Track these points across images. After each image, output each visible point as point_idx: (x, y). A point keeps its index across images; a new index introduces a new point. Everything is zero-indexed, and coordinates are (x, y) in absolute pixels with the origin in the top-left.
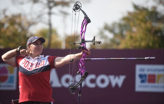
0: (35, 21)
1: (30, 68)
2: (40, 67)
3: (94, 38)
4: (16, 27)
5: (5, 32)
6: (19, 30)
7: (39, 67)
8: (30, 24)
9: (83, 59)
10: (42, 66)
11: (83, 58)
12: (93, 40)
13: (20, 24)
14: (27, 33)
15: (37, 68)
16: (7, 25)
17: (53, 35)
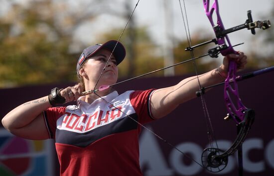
0: (90, 9)
1: (82, 127)
2: (110, 121)
3: (249, 14)
4: (43, 29)
5: (15, 46)
6: (51, 38)
7: (106, 120)
8: (78, 20)
9: (231, 80)
10: (116, 118)
11: (231, 77)
12: (248, 21)
13: (51, 23)
14: (71, 42)
15: (103, 124)
16: (18, 28)
17: (140, 44)
